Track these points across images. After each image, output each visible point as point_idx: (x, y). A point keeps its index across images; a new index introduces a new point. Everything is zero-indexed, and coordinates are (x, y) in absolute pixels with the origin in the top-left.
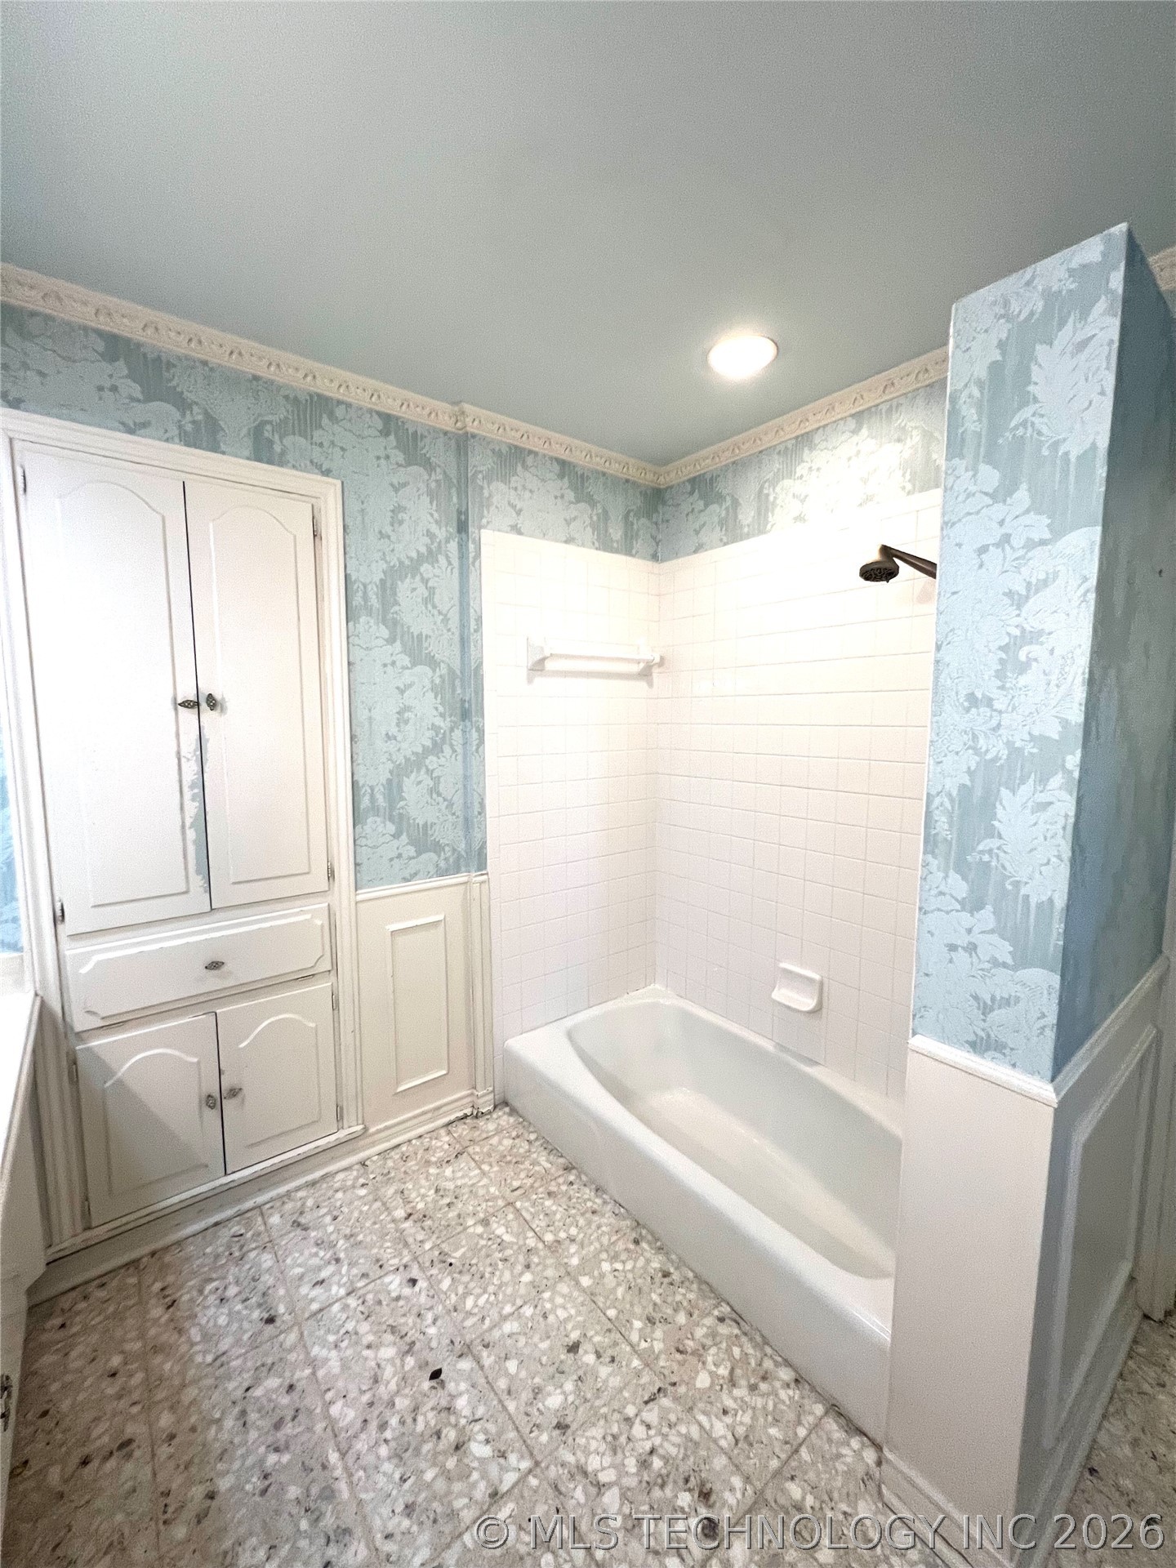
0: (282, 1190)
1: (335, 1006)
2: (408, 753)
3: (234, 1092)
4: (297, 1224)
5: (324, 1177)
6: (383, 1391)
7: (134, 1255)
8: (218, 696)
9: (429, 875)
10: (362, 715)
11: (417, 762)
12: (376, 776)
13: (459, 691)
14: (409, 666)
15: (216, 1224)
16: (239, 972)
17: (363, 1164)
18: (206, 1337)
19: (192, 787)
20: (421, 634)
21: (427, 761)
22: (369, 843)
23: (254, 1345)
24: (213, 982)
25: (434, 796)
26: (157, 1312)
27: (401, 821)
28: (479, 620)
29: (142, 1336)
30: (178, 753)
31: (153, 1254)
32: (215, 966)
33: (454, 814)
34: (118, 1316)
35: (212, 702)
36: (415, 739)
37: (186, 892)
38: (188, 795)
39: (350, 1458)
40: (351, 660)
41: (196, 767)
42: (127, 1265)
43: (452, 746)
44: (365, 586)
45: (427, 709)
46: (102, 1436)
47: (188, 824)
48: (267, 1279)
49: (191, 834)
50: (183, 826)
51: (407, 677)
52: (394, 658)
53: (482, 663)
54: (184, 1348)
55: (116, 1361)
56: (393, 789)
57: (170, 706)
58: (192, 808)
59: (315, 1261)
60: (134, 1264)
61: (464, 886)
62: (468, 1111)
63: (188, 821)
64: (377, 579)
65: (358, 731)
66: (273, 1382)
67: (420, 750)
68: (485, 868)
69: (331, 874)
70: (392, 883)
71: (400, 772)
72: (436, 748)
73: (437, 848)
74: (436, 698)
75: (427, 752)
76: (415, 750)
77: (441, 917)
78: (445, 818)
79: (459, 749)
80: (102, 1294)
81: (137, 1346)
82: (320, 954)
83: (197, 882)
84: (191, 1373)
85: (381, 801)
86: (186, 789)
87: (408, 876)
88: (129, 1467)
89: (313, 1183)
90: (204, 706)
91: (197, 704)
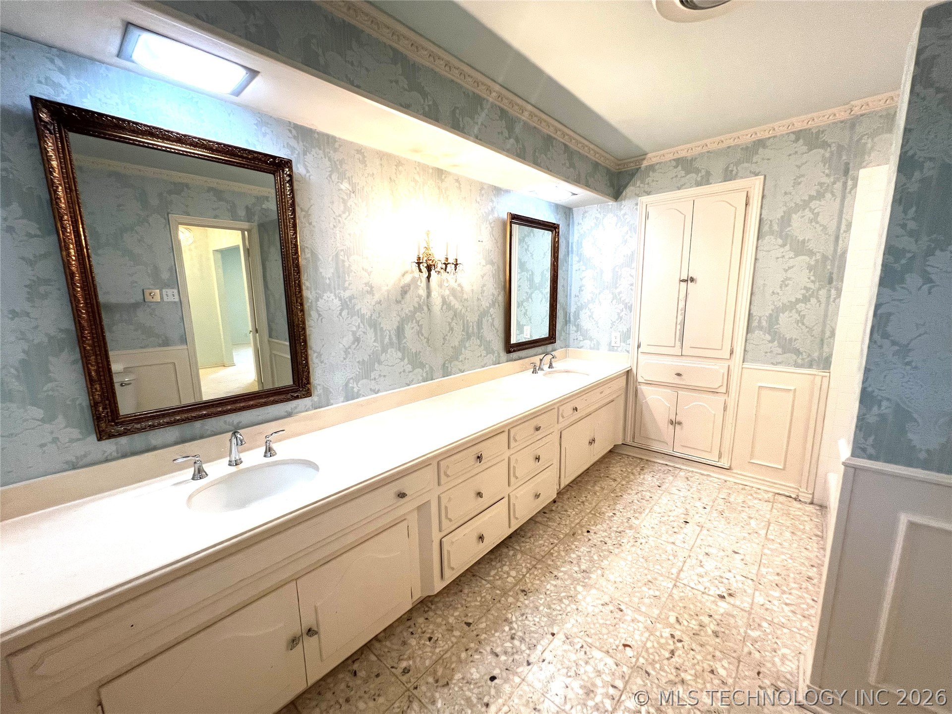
0: (691, 469)
1: (725, 409)
2: (786, 301)
3: (680, 423)
4: (687, 478)
5: (708, 475)
6: (670, 514)
7: (643, 457)
8: (695, 278)
9: (789, 364)
10: (759, 282)
11: (792, 306)
12: (763, 312)
13: (829, 267)
14: (793, 256)
15: (667, 465)
16: (687, 380)
17: (726, 481)
18: (644, 479)
19: (681, 310)
20: (804, 239)
21: (797, 306)
22: (754, 343)
23: (652, 487)
24: (677, 380)
25: (800, 324)
26: (638, 469)
27: (775, 335)
28: (849, 225)
29: (632, 470)
30: (678, 298)
31: (647, 460)
32: (679, 375)
33: (813, 336)
34: (631, 465)
35: (692, 280)
36: (791, 294)
37: (674, 347)
38: (679, 313)
39: (650, 514)
40: (758, 257)
41: (683, 303)
42: (640, 458)
43: (817, 298)
44: (771, 221)
45: (802, 278)
46: (612, 476)
47: (678, 323)
48: (667, 481)
49: (679, 327)
50: (676, 323)
51: (791, 262)
52: (784, 254)
53: (847, 250)
54: (637, 477)
55: (624, 470)
56: (773, 319)
57: (678, 281)
58: (680, 318)
59: (683, 487)
60: (642, 459)
61: (813, 376)
62: (793, 496)
63: (678, 322)
64: (779, 216)
65: (756, 290)
66: (648, 494)
67: (794, 300)
68: (830, 369)
69: (732, 353)
70: (764, 364)
71: (778, 311)
72: (806, 299)
73: (798, 352)
74: (810, 272)
75: (798, 301)
76: (789, 300)
77: (792, 388)
78: (806, 337)
79: (823, 300)
80: (631, 460)
81: (630, 471)
82: (720, 384)
83: (678, 344)
84: (635, 481)
85: (764, 323)
86: (679, 310)
87: (775, 362)
88: (613, 483)
89: (702, 474)
90: (689, 281)
91: (687, 281)
